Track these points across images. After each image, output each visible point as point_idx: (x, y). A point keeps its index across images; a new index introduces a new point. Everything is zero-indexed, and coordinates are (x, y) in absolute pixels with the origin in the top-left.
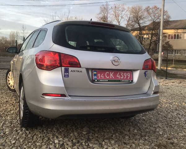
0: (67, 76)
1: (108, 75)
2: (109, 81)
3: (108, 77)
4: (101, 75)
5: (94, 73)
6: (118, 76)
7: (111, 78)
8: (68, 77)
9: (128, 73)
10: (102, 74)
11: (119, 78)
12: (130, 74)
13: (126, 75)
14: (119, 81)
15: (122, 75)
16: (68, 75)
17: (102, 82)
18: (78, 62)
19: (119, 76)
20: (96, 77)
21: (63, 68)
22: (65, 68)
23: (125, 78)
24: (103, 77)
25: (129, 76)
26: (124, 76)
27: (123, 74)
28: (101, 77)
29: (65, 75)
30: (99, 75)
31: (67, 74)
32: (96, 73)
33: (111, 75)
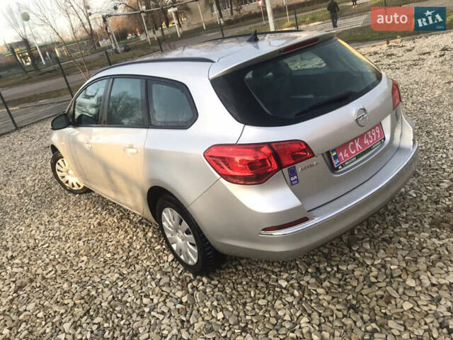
0: (296, 182)
1: (354, 147)
2: (357, 157)
3: (353, 151)
4: (343, 154)
6: (366, 141)
7: (358, 150)
8: (298, 182)
11: (368, 144)
14: (370, 149)
16: (297, 180)
17: (349, 164)
20: (338, 161)
21: (285, 170)
22: (288, 169)
23: (375, 139)
24: (347, 155)
25: (378, 132)
26: (373, 137)
27: (371, 135)
28: (345, 156)
29: (291, 181)
30: (341, 154)
31: (295, 177)
32: (335, 153)
33: (357, 145)
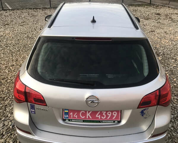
3: (84, 117)
4: (73, 115)
5: (65, 111)
6: (98, 115)
7: (87, 118)
9: (114, 113)
10: (76, 113)
11: (100, 118)
12: (116, 113)
13: (110, 115)
14: (100, 122)
15: (104, 114)
16: (35, 112)
17: (75, 122)
18: (43, 99)
19: (100, 115)
20: (67, 116)
23: (108, 118)
24: (76, 116)
26: (107, 116)
27: (106, 114)
28: (74, 116)
31: (33, 110)
33: (88, 114)
